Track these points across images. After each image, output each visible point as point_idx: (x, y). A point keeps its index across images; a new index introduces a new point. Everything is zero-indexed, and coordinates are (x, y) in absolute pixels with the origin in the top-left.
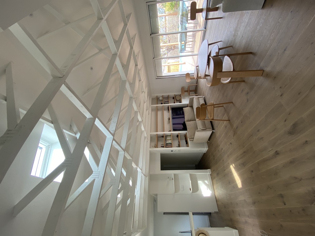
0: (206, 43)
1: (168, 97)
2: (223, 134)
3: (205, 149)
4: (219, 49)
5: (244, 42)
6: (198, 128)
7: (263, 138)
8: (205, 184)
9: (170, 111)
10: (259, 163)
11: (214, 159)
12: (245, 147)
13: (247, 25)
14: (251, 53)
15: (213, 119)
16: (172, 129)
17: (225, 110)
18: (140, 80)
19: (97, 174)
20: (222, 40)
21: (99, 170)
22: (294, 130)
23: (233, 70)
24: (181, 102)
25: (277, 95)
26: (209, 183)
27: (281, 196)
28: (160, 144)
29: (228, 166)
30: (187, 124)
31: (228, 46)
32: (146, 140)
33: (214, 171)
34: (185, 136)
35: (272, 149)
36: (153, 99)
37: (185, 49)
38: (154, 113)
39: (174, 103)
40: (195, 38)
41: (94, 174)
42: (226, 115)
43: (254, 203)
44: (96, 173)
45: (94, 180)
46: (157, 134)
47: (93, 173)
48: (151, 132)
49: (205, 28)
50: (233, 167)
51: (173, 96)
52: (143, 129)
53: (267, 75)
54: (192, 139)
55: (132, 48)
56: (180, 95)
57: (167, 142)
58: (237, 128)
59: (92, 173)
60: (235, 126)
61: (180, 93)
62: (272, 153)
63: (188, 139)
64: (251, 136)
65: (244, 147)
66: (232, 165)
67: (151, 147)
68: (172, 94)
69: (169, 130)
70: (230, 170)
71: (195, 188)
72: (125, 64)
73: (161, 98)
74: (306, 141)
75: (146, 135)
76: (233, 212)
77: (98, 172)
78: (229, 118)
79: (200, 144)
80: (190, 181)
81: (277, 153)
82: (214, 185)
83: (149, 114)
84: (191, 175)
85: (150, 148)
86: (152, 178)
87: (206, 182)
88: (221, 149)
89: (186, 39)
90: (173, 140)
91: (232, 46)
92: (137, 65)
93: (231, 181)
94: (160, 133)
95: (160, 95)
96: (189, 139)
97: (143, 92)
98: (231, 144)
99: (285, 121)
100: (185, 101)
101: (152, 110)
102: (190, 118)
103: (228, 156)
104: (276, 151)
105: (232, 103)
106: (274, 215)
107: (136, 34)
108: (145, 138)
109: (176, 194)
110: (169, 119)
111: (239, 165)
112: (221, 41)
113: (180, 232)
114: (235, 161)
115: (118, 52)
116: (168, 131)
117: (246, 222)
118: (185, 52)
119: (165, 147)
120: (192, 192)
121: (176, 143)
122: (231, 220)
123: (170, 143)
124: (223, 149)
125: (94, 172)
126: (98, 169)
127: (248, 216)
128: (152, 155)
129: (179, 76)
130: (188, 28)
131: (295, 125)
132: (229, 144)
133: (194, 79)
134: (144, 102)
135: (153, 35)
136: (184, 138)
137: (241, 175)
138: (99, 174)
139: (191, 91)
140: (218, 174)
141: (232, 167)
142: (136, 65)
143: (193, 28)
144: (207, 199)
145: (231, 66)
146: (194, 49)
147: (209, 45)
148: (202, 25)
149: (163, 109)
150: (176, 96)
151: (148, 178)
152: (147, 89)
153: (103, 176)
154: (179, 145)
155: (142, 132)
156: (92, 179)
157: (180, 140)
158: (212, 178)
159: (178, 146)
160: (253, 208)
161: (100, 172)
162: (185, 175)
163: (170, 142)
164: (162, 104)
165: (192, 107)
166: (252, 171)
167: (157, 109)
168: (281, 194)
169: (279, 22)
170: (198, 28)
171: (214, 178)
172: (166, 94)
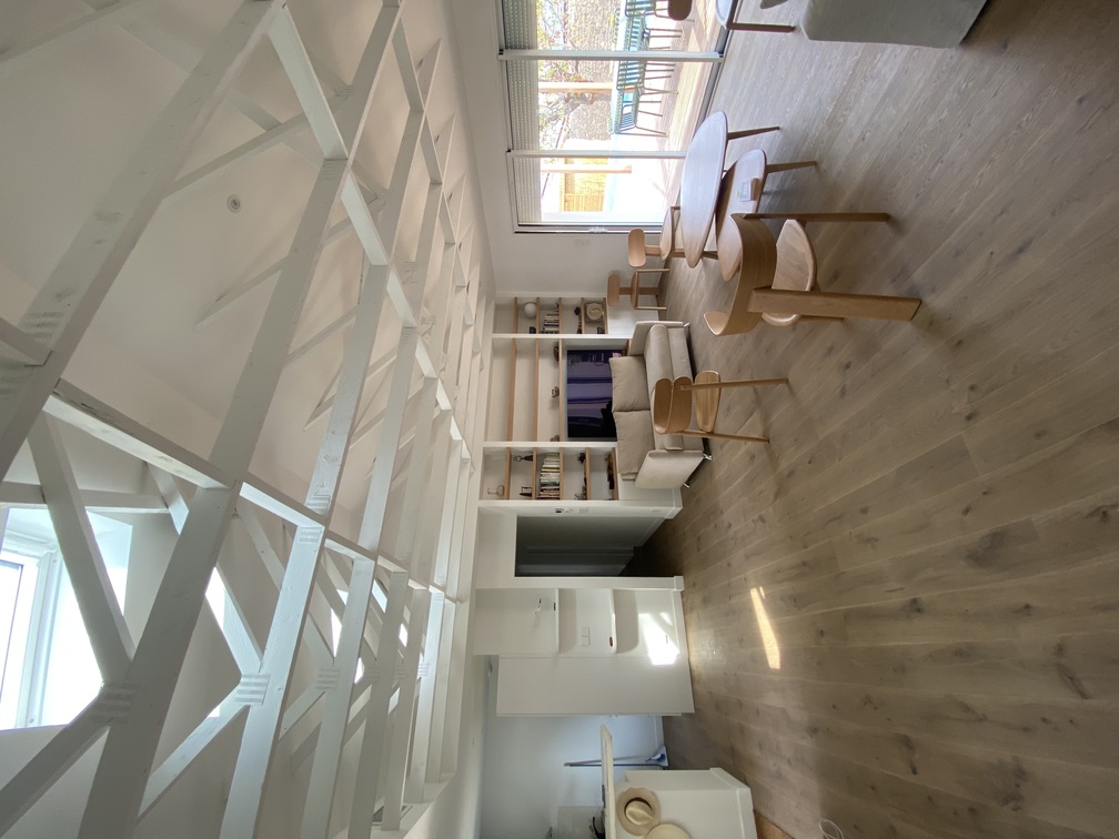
0: (716, 125)
1: (557, 307)
2: (740, 480)
3: (671, 510)
4: (768, 169)
5: (865, 161)
6: (657, 445)
7: (877, 540)
8: (662, 623)
9: (563, 362)
10: (848, 616)
11: (699, 549)
12: (810, 548)
13: (887, 94)
14: (886, 217)
15: (712, 433)
16: (564, 432)
17: (758, 401)
18: (449, 244)
19: (256, 684)
20: (781, 126)
21: (265, 667)
22: (990, 553)
23: (812, 288)
24: (602, 331)
25: (954, 412)
26: (673, 621)
27: (907, 743)
28: (519, 483)
29: (744, 590)
30: (620, 419)
31: (799, 161)
32: (466, 473)
33: (694, 585)
34: (609, 458)
35: (902, 589)
36: (498, 308)
37: (635, 121)
38: (500, 364)
39: (580, 332)
40: (678, 79)
41: (247, 684)
42: (756, 416)
43: (813, 730)
44: (254, 680)
45: (246, 710)
46: (509, 448)
47: (242, 680)
48: (486, 439)
49: (721, 52)
50: (761, 596)
51: (577, 303)
52: (455, 434)
53: (931, 323)
54: (632, 477)
55: (416, 110)
56: (602, 304)
57: (545, 479)
58: (791, 473)
59: (237, 682)
60: (784, 465)
61: (603, 294)
62: (899, 600)
63: (619, 475)
64: (835, 519)
65: (806, 547)
66: (755, 590)
67: (485, 493)
68: (573, 296)
69: (553, 436)
70: (750, 601)
71: (628, 635)
72: (388, 188)
73: (530, 309)
74: (1027, 607)
75: (466, 454)
76: (742, 730)
77: (262, 677)
78: (766, 431)
79: (658, 493)
80: (613, 616)
81: (915, 607)
82: (689, 629)
83: (481, 370)
84: (616, 593)
85: (481, 498)
86: (481, 602)
87: (665, 616)
88: (726, 524)
89: (643, 78)
90: (564, 470)
91: (815, 163)
92: (441, 184)
93: (751, 638)
94: (521, 445)
95: (527, 294)
96: (622, 475)
97: (459, 288)
98: (762, 519)
99: (967, 511)
100: (619, 330)
101: (496, 352)
102: (631, 399)
103: (747, 557)
104: (914, 601)
105: (787, 381)
106: (873, 788)
107: (438, 43)
108: (463, 462)
109: (561, 655)
110: (556, 392)
111: (782, 599)
112: (778, 128)
113: (567, 765)
114: (769, 580)
115: (349, 151)
116: (549, 437)
117: (779, 776)
118: (635, 131)
119: (533, 495)
120: (618, 651)
121: (574, 482)
122: (733, 752)
123: (555, 484)
124: (733, 529)
125: (246, 676)
126: (261, 666)
127: (789, 761)
128: (485, 521)
129: (603, 230)
130: (652, 33)
131: (997, 539)
132: (755, 517)
133: (659, 255)
134: (466, 327)
135: (508, 55)
136: (604, 466)
137: (783, 632)
138: (267, 685)
139: (643, 291)
140: (706, 601)
141: (756, 597)
142: (436, 183)
143: (672, 33)
144: (664, 674)
145: (807, 267)
146: (667, 124)
147: (730, 136)
148: (708, 32)
149: (535, 351)
150: (586, 303)
151: (466, 607)
152: (477, 271)
153: (282, 693)
154: (585, 489)
155: (451, 444)
156: (238, 707)
157: (591, 471)
158: (687, 609)
159: (579, 491)
160: (807, 743)
161: (268, 676)
162: (597, 594)
163: (552, 477)
164: (533, 331)
165: (641, 357)
166: (822, 633)
167: (514, 351)
168: (906, 737)
169: (1019, 127)
170: (694, 48)
171: (692, 609)
172: (550, 295)
